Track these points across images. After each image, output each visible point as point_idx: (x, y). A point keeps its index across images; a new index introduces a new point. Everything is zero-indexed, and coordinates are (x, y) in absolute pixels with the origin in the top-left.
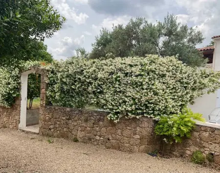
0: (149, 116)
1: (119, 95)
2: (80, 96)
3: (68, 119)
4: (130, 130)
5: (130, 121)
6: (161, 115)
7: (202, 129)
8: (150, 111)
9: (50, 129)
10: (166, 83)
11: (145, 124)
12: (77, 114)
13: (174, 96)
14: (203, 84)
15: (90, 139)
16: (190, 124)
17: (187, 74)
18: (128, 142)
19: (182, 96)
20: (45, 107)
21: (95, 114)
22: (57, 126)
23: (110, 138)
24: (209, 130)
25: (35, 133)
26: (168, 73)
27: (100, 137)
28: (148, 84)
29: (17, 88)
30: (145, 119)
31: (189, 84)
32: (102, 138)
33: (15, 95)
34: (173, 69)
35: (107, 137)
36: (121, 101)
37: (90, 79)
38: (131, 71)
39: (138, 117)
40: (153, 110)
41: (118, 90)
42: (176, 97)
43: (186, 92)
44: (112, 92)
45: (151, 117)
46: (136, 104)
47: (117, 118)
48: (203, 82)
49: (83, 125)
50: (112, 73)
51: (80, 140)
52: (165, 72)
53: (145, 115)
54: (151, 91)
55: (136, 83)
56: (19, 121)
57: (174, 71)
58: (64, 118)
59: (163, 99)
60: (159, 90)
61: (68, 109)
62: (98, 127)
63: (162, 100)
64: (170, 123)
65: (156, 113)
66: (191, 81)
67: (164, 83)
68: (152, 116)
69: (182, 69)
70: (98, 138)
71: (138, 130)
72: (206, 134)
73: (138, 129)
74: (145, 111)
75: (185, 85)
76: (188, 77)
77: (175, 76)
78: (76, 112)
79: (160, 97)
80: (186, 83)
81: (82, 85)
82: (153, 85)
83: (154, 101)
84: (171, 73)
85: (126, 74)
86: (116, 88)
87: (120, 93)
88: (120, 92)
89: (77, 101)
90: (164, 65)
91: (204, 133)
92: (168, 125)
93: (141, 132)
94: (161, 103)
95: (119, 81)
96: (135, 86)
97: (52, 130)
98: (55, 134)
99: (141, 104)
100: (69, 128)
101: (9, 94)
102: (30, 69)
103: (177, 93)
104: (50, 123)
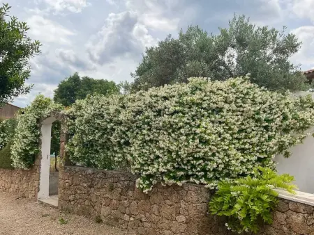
0: (197, 182)
1: (150, 146)
2: (106, 151)
3: (90, 187)
4: (171, 205)
5: (170, 189)
6: (221, 179)
7: (291, 206)
8: (199, 172)
9: (70, 201)
10: (223, 123)
11: (193, 196)
12: (100, 178)
13: (244, 144)
14: (303, 119)
15: (117, 220)
16: (265, 197)
17: (268, 103)
18: (168, 228)
19: (260, 144)
20: (65, 168)
21: (123, 179)
22: (78, 196)
23: (143, 220)
24: (302, 211)
25: (53, 207)
26: (226, 106)
27: (130, 217)
28: (191, 126)
29: (36, 143)
30: (192, 188)
31: (272, 121)
32: (132, 219)
33: (32, 153)
34: (237, 98)
35: (138, 217)
36: (152, 157)
37: (112, 124)
38: (163, 107)
39: (179, 183)
40: (203, 170)
41: (148, 138)
42: (247, 146)
43: (266, 136)
44: (140, 142)
45: (201, 184)
46: (174, 160)
47: (149, 186)
48: (301, 116)
49: (107, 195)
50: (139, 113)
51: (104, 220)
52: (221, 104)
53: (192, 180)
54: (196, 137)
55: (172, 126)
56: (38, 188)
57: (238, 101)
58: (85, 185)
59: (220, 150)
60: (209, 135)
61: (90, 171)
62: (126, 199)
63: (218, 152)
64: (234, 194)
65: (210, 175)
66: (276, 116)
67: (220, 123)
68: (203, 181)
69: (254, 97)
70: (126, 217)
71: (183, 206)
72: (298, 218)
73: (182, 204)
74: (190, 173)
75: (264, 125)
76: (271, 109)
77: (241, 109)
78: (98, 176)
79: (213, 147)
80: (267, 120)
81: (104, 134)
82: (199, 126)
83: (201, 154)
84: (233, 105)
85: (159, 113)
86: (144, 135)
87: (152, 143)
88: (151, 141)
89: (102, 158)
90: (220, 92)
91: (294, 216)
92: (231, 198)
93: (187, 211)
94: (216, 158)
95: (148, 124)
96: (170, 131)
97: (72, 203)
98: (76, 210)
99: (182, 160)
100: (91, 200)
101: (25, 150)
102: (50, 116)
103: (249, 138)
104: (70, 192)
